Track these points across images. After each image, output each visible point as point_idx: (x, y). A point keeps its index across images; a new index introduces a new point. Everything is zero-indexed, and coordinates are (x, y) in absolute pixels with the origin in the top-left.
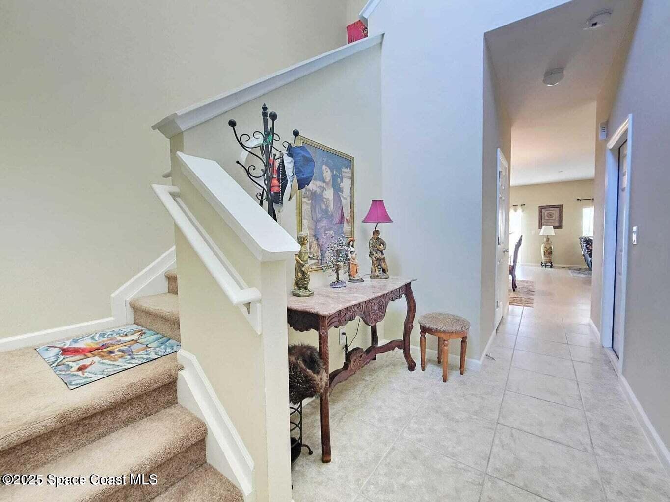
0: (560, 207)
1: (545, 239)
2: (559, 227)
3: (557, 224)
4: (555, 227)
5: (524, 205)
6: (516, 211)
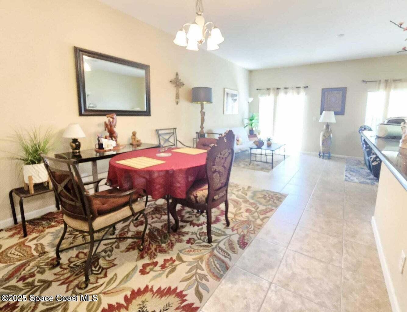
0: (344, 90)
1: (325, 127)
2: (340, 112)
3: (339, 109)
4: (336, 114)
5: (307, 87)
6: (298, 93)
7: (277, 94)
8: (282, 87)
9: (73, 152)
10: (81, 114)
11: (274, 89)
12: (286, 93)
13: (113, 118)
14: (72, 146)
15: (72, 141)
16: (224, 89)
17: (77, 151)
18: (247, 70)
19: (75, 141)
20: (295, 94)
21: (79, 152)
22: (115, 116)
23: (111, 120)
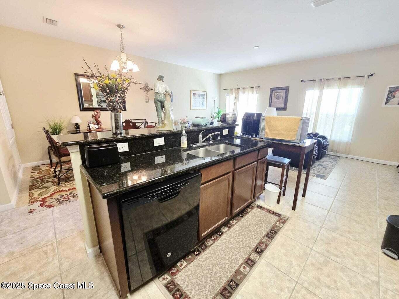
0: (287, 89)
2: (283, 108)
3: (283, 106)
4: (280, 109)
5: (259, 87)
6: (253, 93)
7: (238, 93)
8: (241, 87)
9: (76, 131)
10: (81, 110)
11: (235, 89)
12: (244, 93)
13: (98, 113)
14: (75, 127)
15: (75, 124)
16: (191, 91)
17: (78, 130)
18: (216, 74)
19: (77, 124)
20: (250, 93)
21: (79, 130)
22: (99, 111)
23: (96, 113)
